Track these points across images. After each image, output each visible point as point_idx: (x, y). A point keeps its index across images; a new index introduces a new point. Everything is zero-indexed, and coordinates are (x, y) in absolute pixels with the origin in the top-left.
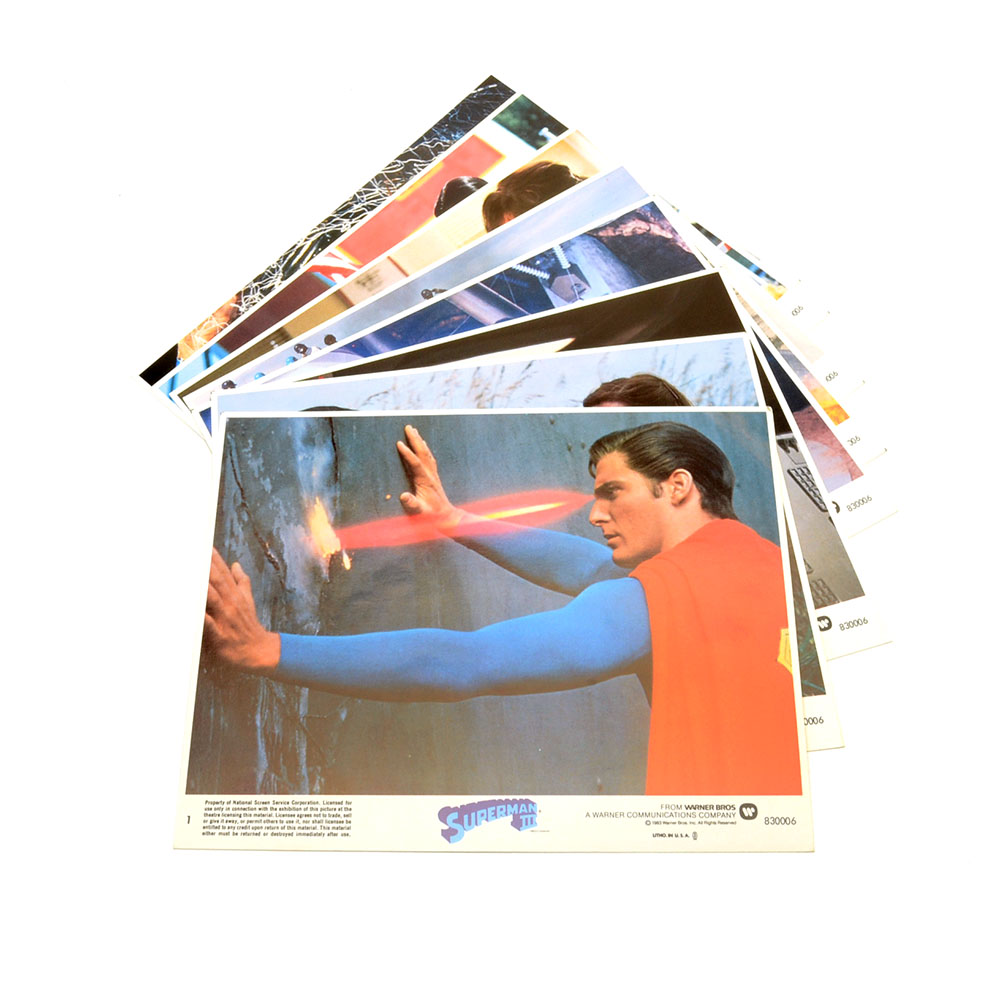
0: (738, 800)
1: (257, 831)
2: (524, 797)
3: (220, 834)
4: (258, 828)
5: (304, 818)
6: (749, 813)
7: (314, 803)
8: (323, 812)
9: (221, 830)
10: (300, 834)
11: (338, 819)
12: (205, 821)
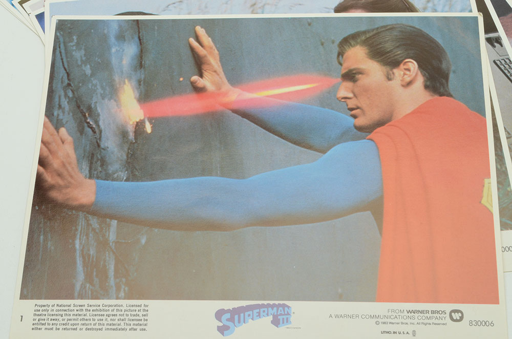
0: (448, 307)
1: (75, 327)
2: (281, 302)
3: (46, 329)
4: (75, 324)
5: (111, 317)
6: (457, 317)
7: (119, 306)
8: (126, 312)
9: (47, 326)
10: (108, 329)
11: (137, 318)
12: (34, 320)
